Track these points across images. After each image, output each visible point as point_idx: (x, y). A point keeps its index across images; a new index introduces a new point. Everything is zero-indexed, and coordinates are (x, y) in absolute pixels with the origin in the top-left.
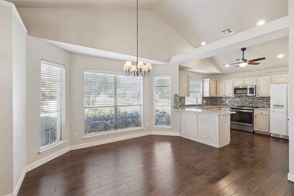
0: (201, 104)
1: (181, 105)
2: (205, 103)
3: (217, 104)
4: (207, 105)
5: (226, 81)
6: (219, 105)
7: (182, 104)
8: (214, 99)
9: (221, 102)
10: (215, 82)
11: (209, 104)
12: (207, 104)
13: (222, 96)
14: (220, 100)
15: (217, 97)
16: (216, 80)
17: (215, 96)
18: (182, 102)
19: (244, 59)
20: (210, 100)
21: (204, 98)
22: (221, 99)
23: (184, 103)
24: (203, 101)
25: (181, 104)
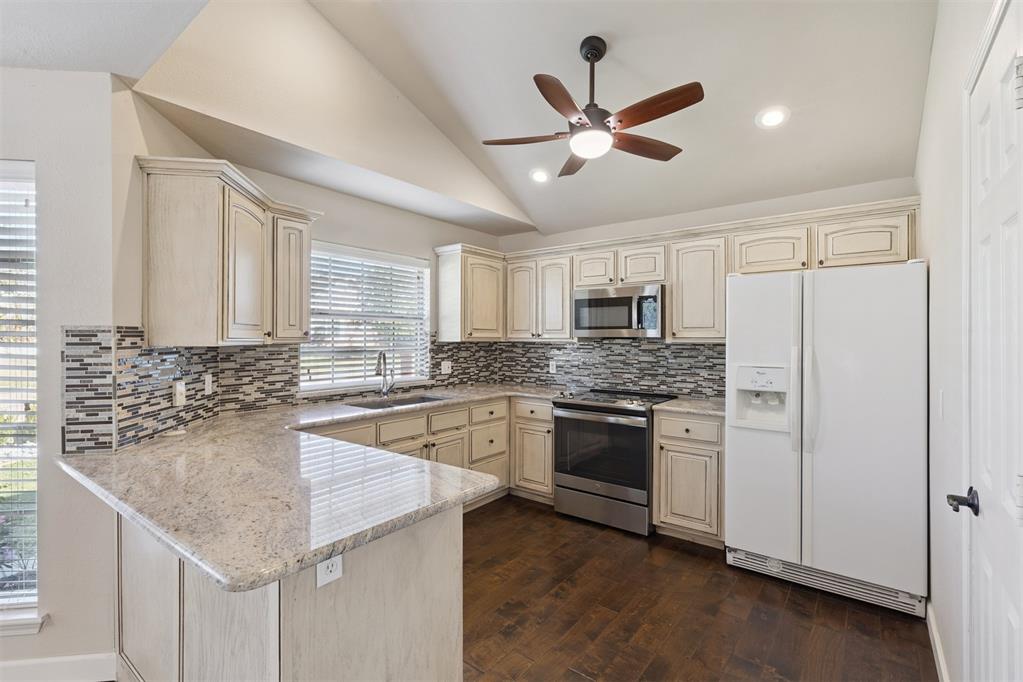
0: (425, 379)
1: (259, 395)
2: (451, 376)
3: (512, 378)
4: (462, 382)
5: (543, 262)
6: (519, 380)
7: (268, 393)
8: (503, 351)
9: (528, 365)
10: (499, 265)
11: (477, 380)
12: (460, 379)
13: (527, 337)
14: (524, 360)
15: (514, 345)
16: (501, 254)
17: (498, 336)
18: (270, 379)
19: (596, 105)
20: (477, 360)
21: (439, 349)
22: (528, 355)
23: (292, 382)
24: (436, 365)
25: (260, 389)
